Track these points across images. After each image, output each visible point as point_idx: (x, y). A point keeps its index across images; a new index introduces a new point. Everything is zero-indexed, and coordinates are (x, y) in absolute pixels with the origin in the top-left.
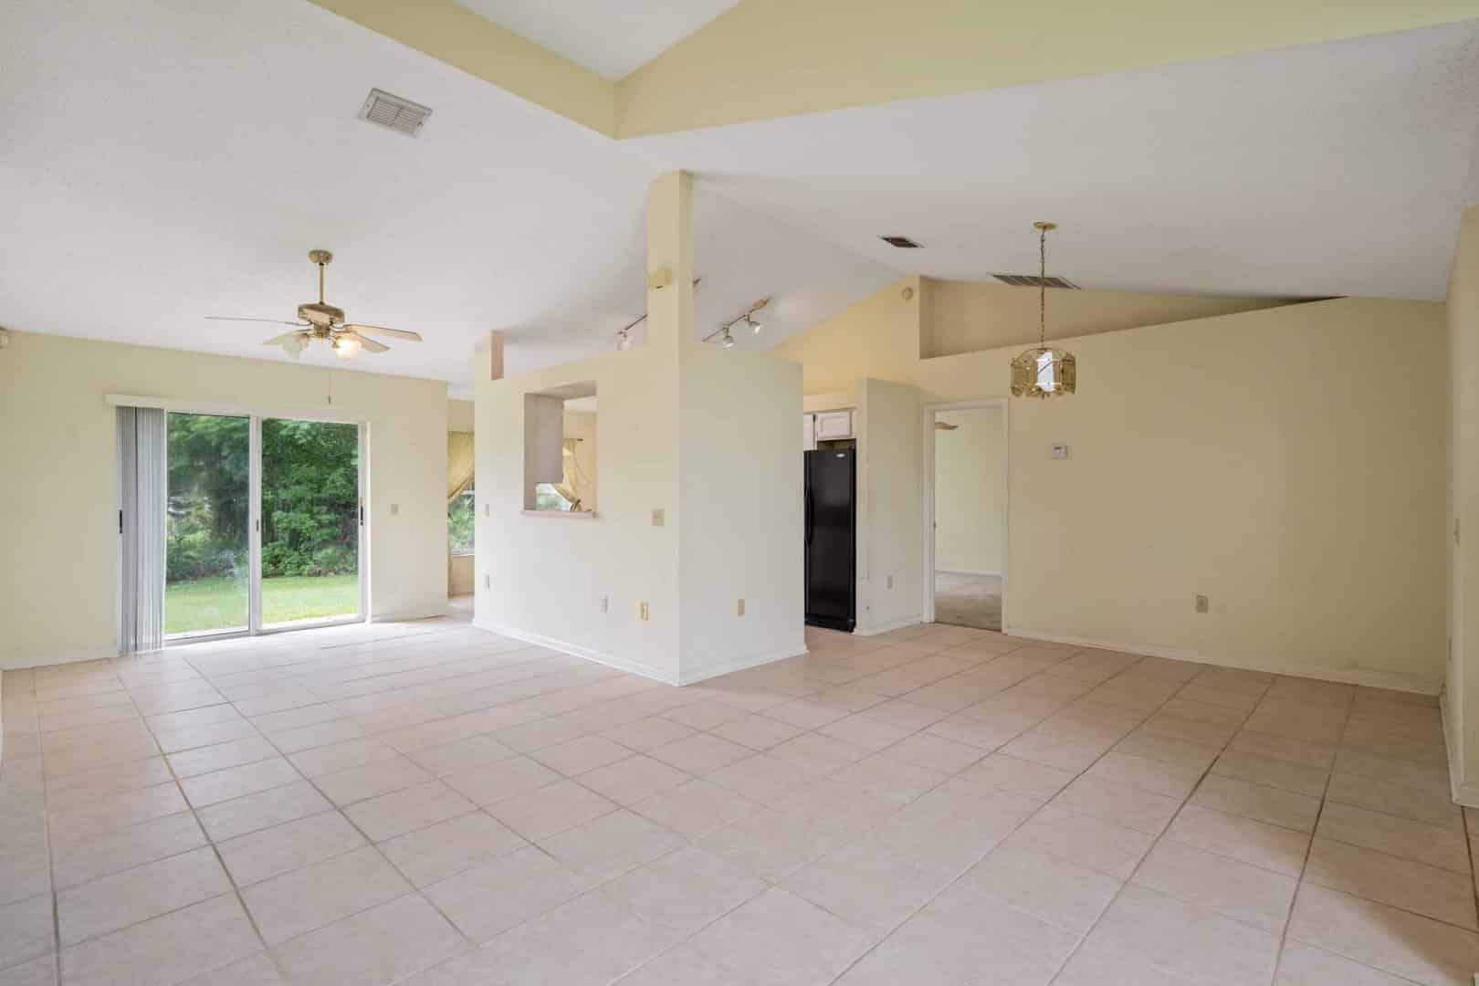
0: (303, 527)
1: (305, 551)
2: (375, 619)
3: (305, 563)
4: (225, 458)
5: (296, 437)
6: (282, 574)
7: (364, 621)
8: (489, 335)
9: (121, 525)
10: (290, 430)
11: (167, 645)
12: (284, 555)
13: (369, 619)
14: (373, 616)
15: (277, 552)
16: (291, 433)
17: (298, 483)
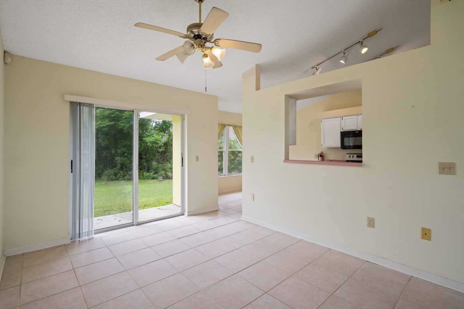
0: (125, 163)
1: (125, 171)
2: (190, 213)
3: (125, 176)
4: (100, 138)
5: (124, 129)
6: (118, 179)
7: (183, 215)
8: (254, 66)
9: (72, 169)
10: (122, 127)
11: (95, 234)
12: (118, 173)
13: (186, 213)
14: (189, 212)
15: (116, 171)
16: (122, 128)
17: (124, 147)
